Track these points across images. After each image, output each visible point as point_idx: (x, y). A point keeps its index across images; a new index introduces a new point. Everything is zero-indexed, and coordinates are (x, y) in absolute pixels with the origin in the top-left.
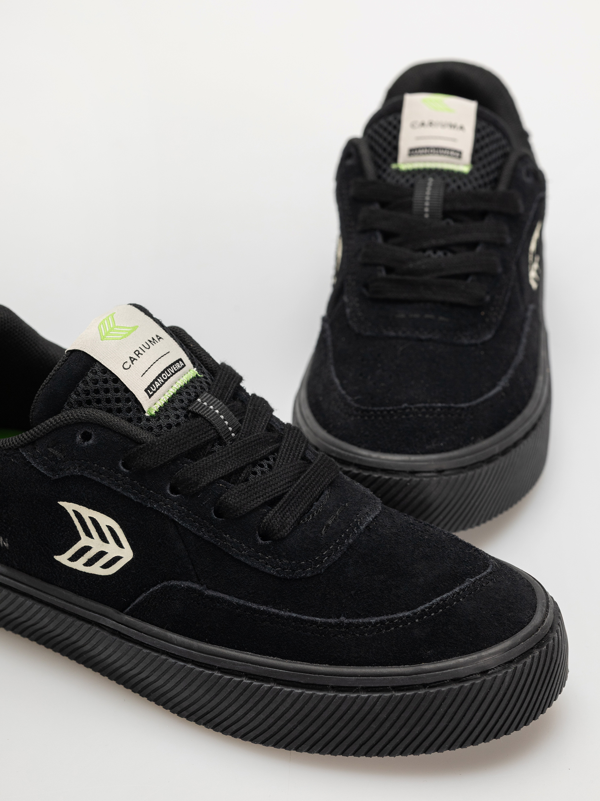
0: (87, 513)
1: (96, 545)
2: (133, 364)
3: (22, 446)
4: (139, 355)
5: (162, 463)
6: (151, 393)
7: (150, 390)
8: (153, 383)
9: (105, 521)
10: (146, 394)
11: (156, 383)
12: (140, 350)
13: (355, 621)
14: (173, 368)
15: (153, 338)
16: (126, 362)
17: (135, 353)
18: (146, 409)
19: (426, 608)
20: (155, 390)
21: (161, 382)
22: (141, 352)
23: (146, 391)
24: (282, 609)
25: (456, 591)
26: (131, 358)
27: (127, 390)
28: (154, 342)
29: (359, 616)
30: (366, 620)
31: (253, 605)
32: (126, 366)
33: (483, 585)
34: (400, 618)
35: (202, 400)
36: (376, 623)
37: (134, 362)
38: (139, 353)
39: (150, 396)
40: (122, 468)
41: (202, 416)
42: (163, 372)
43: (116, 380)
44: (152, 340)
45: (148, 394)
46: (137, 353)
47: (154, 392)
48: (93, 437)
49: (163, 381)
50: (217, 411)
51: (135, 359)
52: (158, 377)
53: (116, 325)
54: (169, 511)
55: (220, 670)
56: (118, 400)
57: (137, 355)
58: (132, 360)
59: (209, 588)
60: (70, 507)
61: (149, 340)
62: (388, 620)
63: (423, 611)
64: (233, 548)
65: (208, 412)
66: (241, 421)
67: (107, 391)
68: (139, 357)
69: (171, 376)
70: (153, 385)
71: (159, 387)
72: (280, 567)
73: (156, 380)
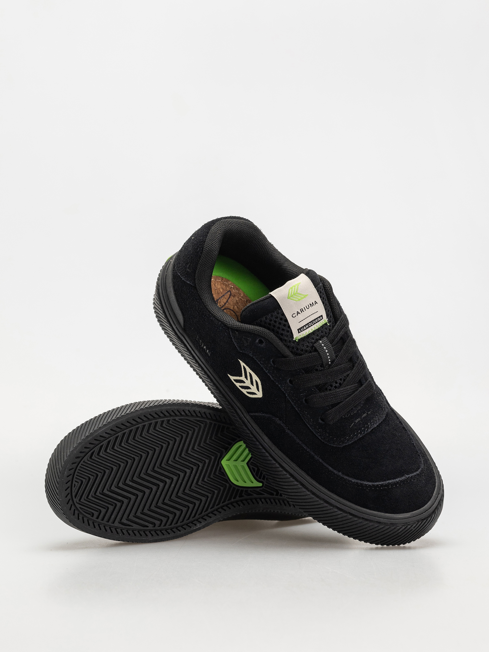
0: (248, 370)
1: (248, 383)
2: (297, 315)
3: (231, 328)
4: (302, 312)
5: (290, 369)
6: (300, 331)
7: (300, 330)
8: (303, 327)
9: (255, 377)
10: (297, 331)
11: (304, 327)
12: (304, 309)
13: (346, 477)
14: (316, 321)
15: (312, 302)
16: (295, 314)
17: (300, 310)
18: (294, 337)
19: (379, 484)
20: (302, 330)
21: (307, 327)
22: (304, 310)
23: (298, 330)
24: (317, 455)
25: (397, 481)
26: (297, 312)
27: (289, 327)
28: (312, 305)
29: (348, 475)
30: (350, 479)
31: (305, 447)
32: (294, 316)
33: (411, 481)
34: (366, 485)
35: (322, 342)
36: (354, 482)
37: (298, 315)
38: (302, 311)
39: (299, 332)
40: (271, 363)
41: (318, 352)
42: (310, 322)
43: (286, 320)
44: (312, 304)
45: (298, 331)
46: (302, 310)
47: (302, 331)
48: (264, 344)
49: (308, 327)
50: (327, 351)
51: (299, 313)
52: (306, 325)
53: (298, 292)
54: (285, 390)
55: (279, 464)
56: (283, 330)
57: (301, 311)
58: (298, 313)
59: (289, 429)
60: (242, 364)
61: (310, 304)
62: (360, 483)
63: (377, 485)
64: (306, 419)
65: (322, 351)
66: (336, 356)
67: (280, 323)
68: (302, 313)
69: (313, 325)
70: (303, 328)
71: (305, 329)
72: (324, 437)
73: (305, 326)
